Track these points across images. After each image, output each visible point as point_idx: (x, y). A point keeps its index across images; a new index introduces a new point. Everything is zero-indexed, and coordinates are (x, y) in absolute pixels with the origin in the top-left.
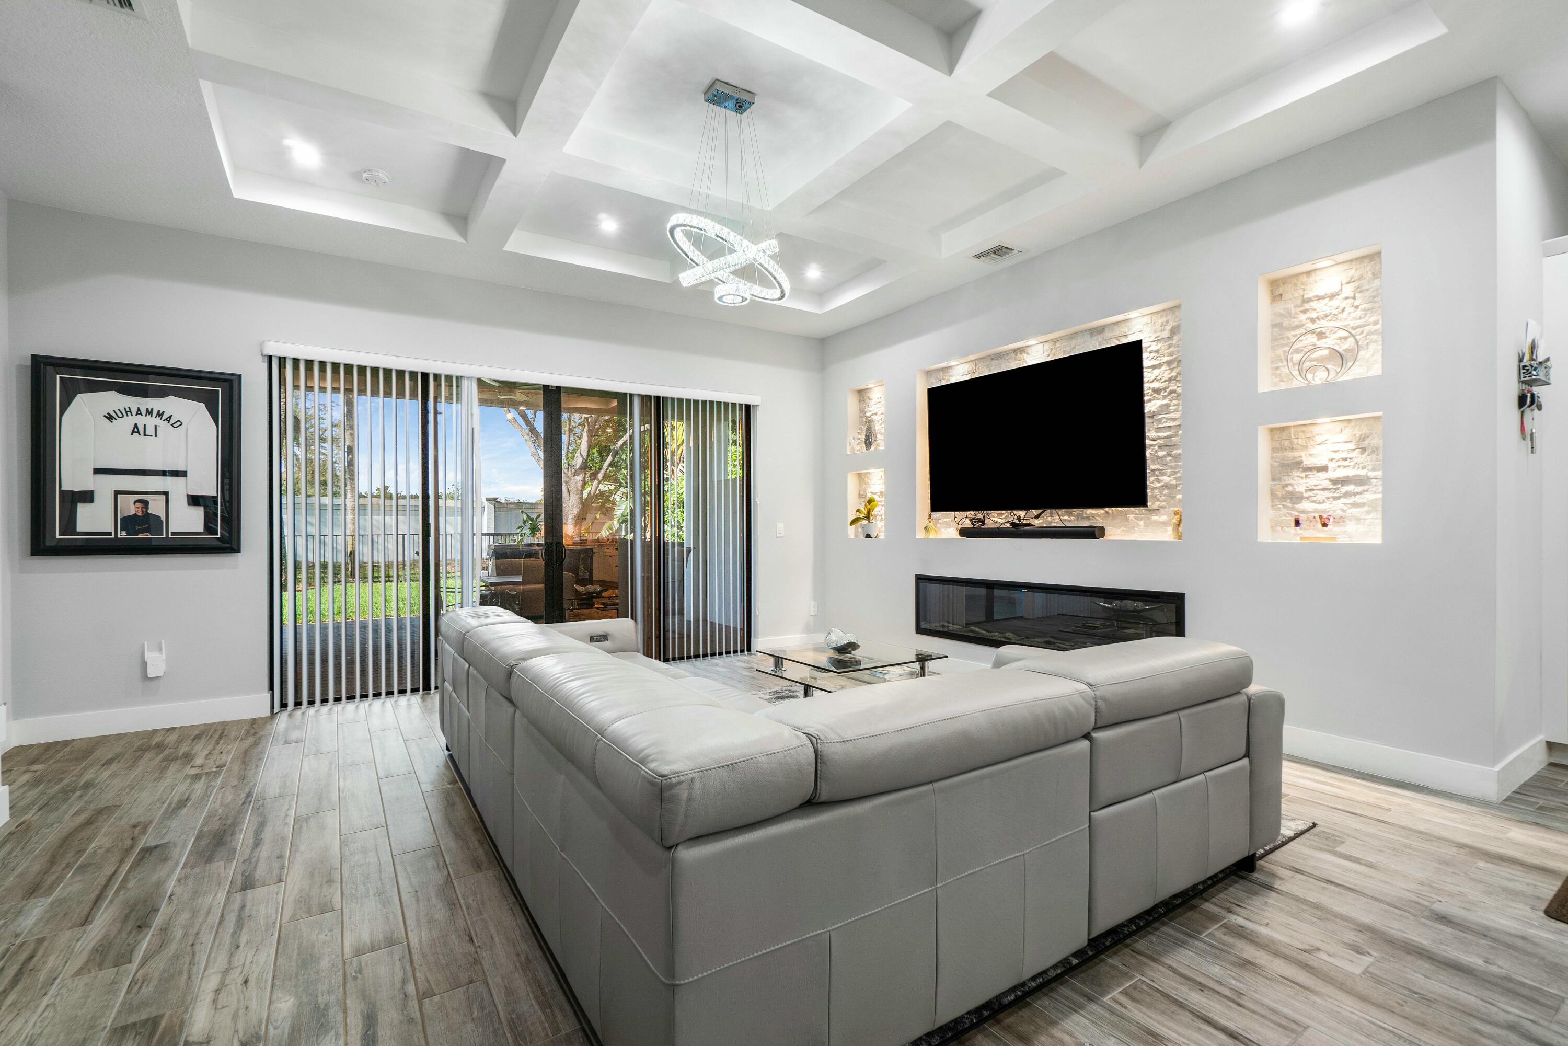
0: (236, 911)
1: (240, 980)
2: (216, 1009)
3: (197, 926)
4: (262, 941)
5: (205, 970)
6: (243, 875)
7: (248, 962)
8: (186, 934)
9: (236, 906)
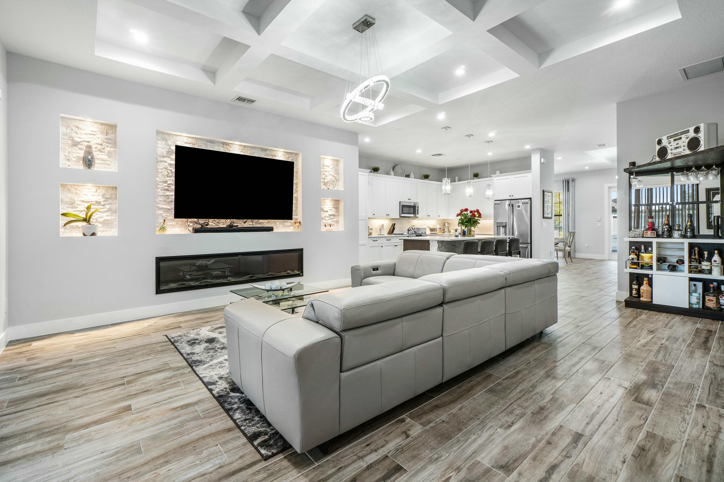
0: (591, 424)
1: (603, 395)
2: (614, 392)
3: (613, 429)
4: (588, 403)
5: (614, 406)
6: (577, 445)
7: (597, 399)
8: (620, 428)
9: (590, 427)
